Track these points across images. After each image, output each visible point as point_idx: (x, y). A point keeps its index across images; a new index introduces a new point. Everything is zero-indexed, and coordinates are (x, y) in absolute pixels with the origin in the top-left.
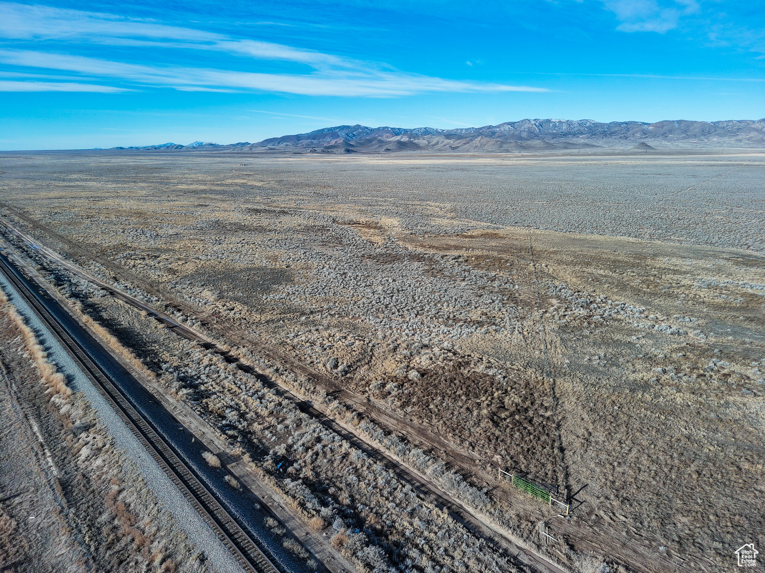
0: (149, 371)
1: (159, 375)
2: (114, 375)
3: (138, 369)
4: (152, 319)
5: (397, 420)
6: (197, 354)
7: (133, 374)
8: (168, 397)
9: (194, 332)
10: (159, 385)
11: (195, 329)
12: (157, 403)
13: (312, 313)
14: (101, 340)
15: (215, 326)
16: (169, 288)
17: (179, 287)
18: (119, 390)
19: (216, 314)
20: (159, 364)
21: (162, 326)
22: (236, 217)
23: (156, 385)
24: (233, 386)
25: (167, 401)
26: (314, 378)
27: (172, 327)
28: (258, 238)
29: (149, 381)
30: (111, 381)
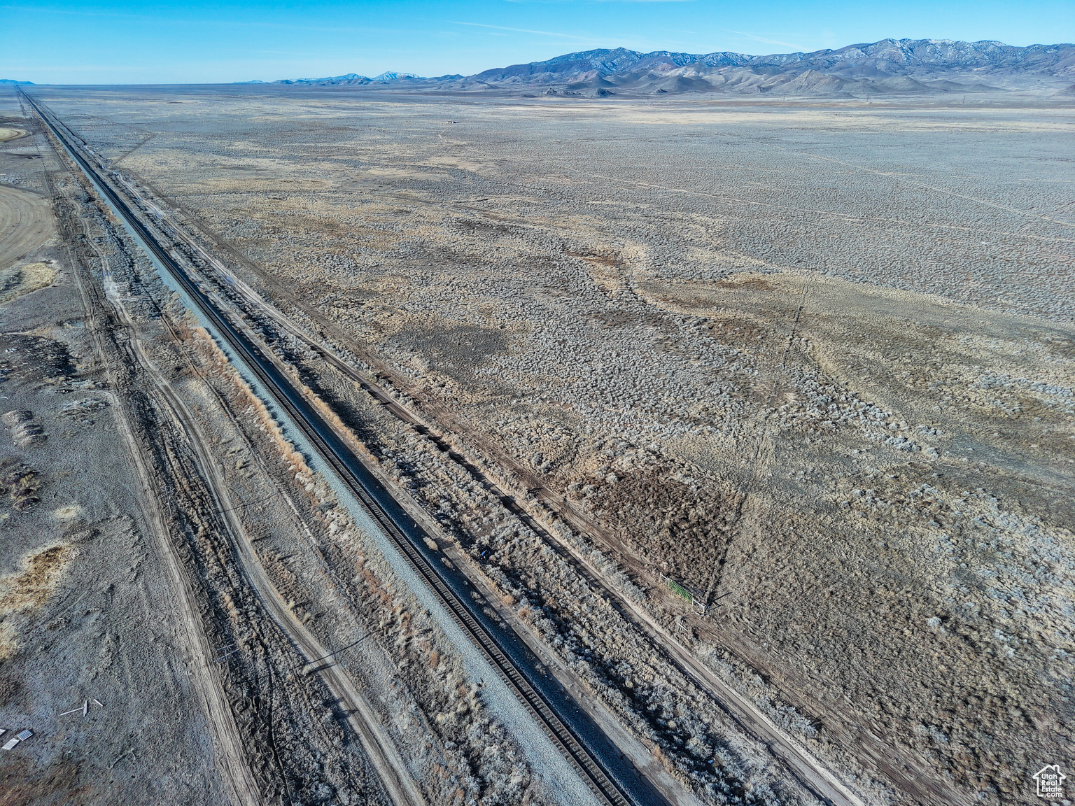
0: (372, 456)
1: (381, 460)
2: (343, 456)
3: (362, 452)
4: (366, 392)
5: (587, 522)
6: (412, 438)
7: (359, 457)
8: (391, 483)
9: (407, 411)
10: (382, 471)
11: (407, 407)
12: (383, 489)
13: (523, 395)
14: (324, 416)
15: (427, 406)
16: (378, 350)
17: (387, 351)
18: (351, 474)
19: (427, 390)
20: (378, 448)
21: (376, 402)
23: (379, 470)
24: (446, 477)
25: (390, 487)
26: (519, 474)
27: (386, 404)
29: (373, 466)
30: (342, 463)
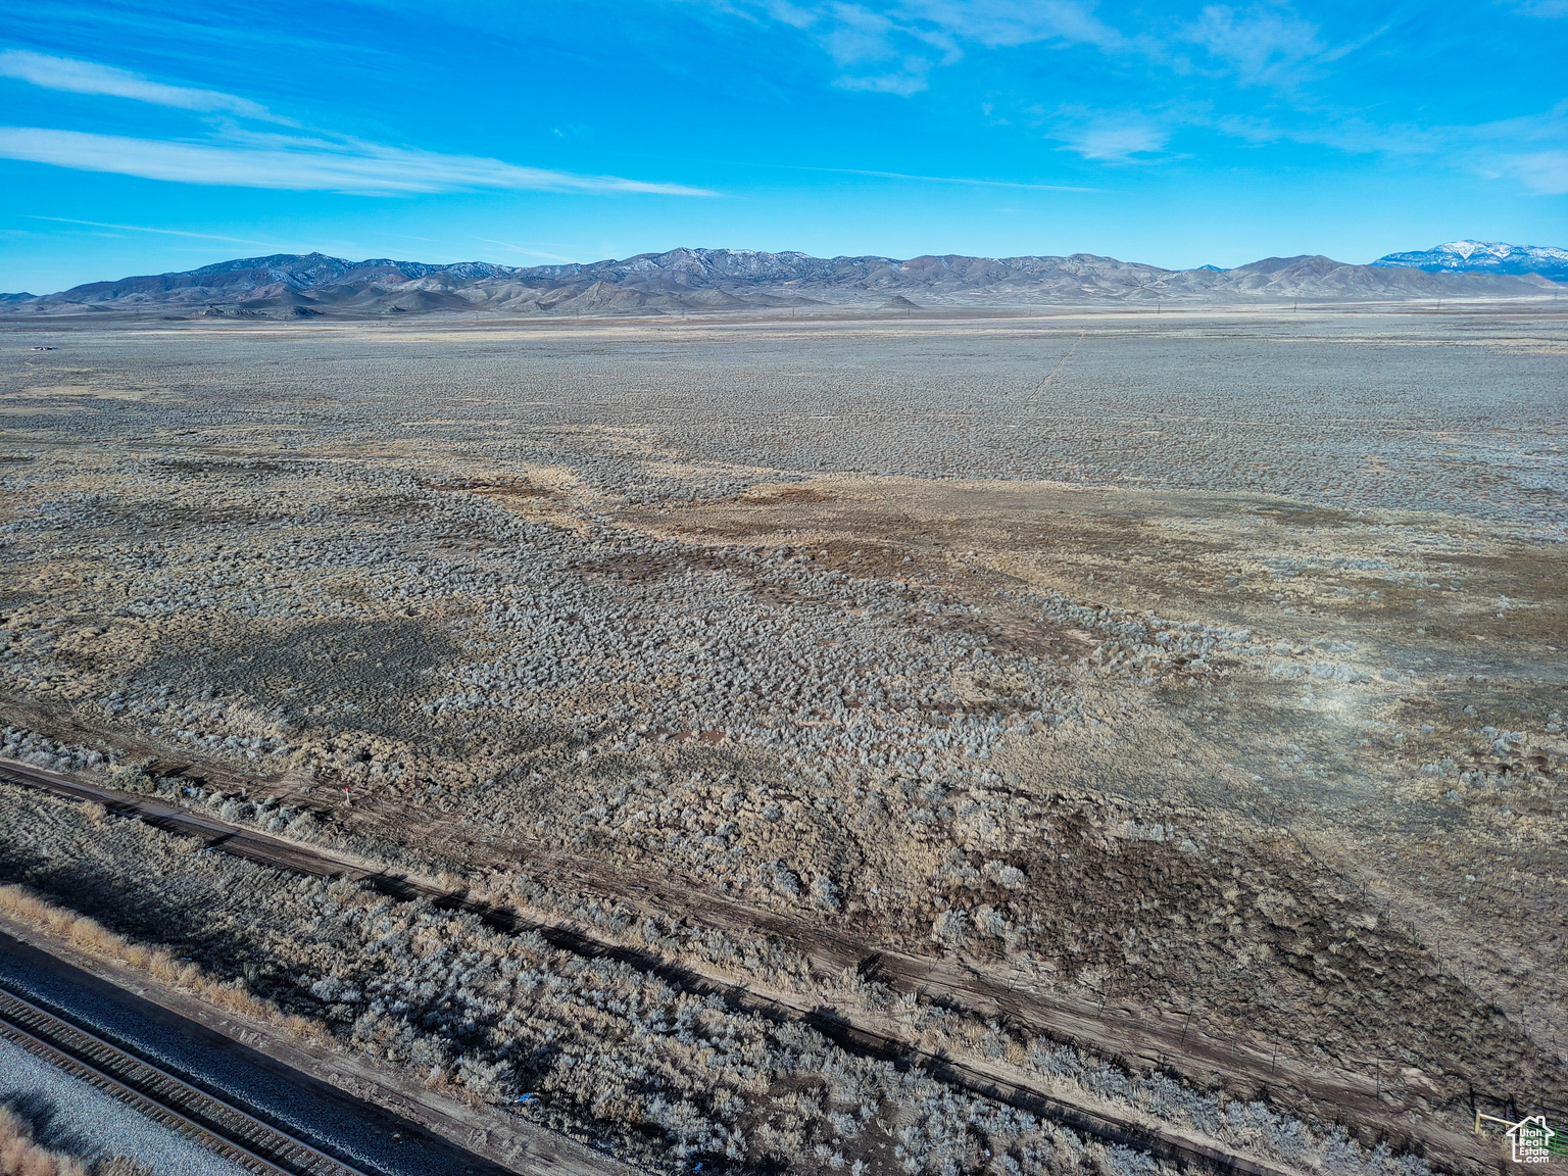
0: (299, 1022)
1: (334, 1026)
2: (184, 1055)
3: (244, 1017)
4: (136, 824)
6: (382, 924)
7: (242, 1037)
8: (430, 1100)
9: (302, 845)
10: (366, 1062)
11: (298, 835)
12: (415, 1133)
13: (593, 736)
14: (24, 930)
15: (357, 817)
16: (108, 713)
17: (138, 708)
18: (263, 1117)
19: (324, 777)
20: (292, 985)
21: (183, 845)
22: (141, 488)
23: (353, 1064)
24: (591, 1012)
25: (441, 1117)
27: (218, 841)
28: (261, 541)
29: (319, 1054)
30: (202, 1086)
